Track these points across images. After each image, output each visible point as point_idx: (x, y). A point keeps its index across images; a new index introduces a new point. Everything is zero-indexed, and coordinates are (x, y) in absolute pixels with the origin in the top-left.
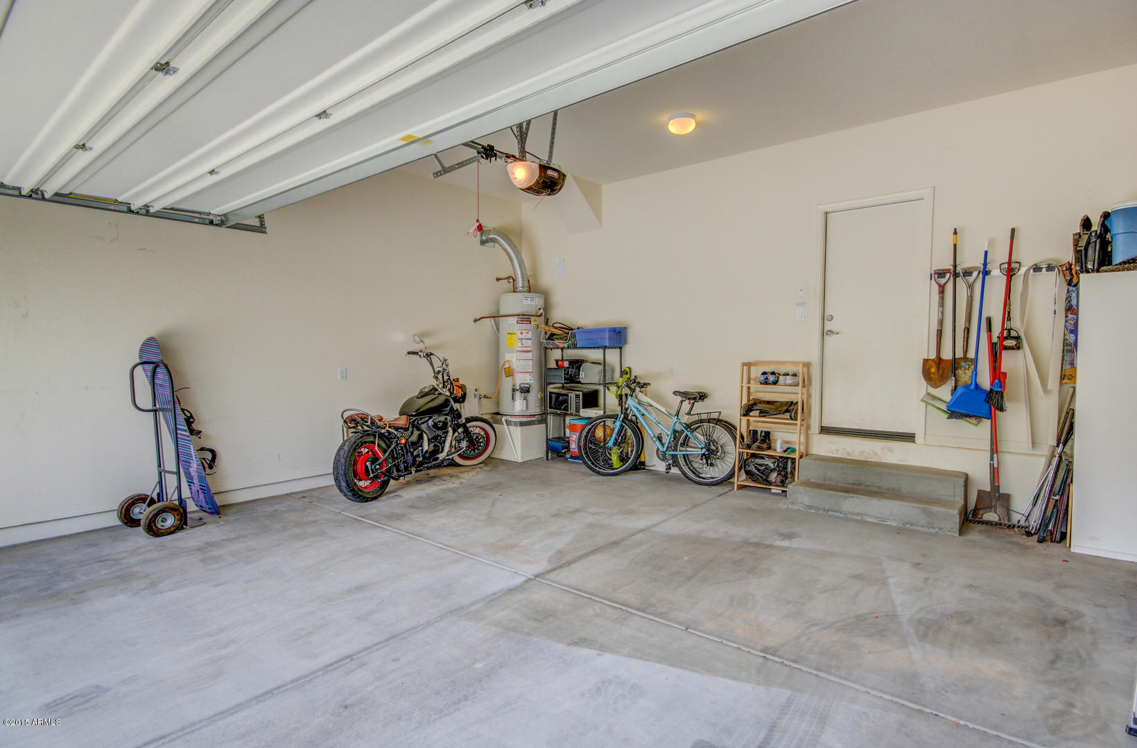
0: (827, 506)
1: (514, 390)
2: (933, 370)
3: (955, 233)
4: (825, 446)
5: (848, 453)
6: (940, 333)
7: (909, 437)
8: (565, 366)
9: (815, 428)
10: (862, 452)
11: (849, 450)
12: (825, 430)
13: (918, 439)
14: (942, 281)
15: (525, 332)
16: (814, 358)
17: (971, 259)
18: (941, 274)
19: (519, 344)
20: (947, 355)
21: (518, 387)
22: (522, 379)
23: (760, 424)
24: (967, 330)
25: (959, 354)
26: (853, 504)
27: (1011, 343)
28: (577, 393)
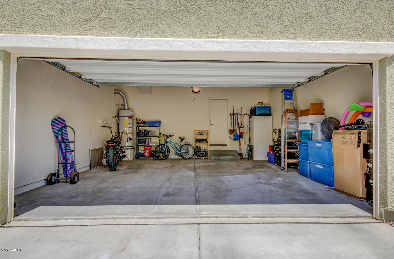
0: (218, 159)
1: (128, 139)
2: (230, 132)
3: (233, 107)
4: (211, 148)
5: (216, 149)
6: (231, 125)
7: (226, 145)
8: (143, 131)
9: (209, 145)
10: (219, 149)
11: (216, 148)
12: (211, 145)
13: (228, 145)
14: (231, 115)
15: (130, 121)
16: (208, 129)
17: (236, 112)
18: (231, 114)
19: (129, 125)
20: (232, 129)
21: (128, 138)
22: (130, 135)
23: (198, 144)
24: (235, 124)
25: (234, 129)
26: (222, 158)
27: (242, 127)
28: (148, 139)
